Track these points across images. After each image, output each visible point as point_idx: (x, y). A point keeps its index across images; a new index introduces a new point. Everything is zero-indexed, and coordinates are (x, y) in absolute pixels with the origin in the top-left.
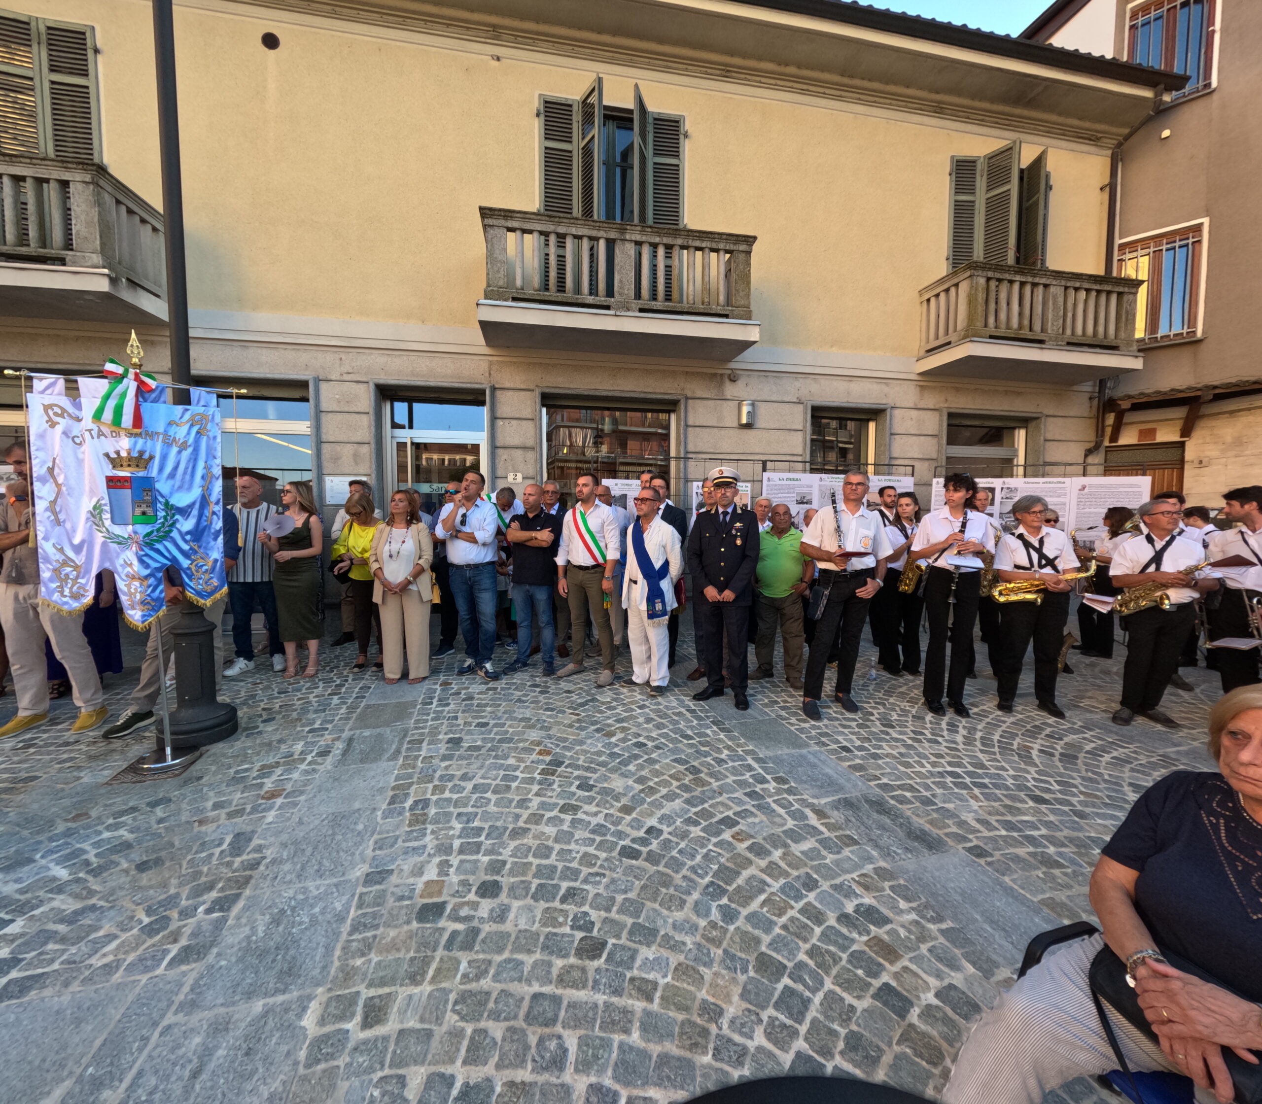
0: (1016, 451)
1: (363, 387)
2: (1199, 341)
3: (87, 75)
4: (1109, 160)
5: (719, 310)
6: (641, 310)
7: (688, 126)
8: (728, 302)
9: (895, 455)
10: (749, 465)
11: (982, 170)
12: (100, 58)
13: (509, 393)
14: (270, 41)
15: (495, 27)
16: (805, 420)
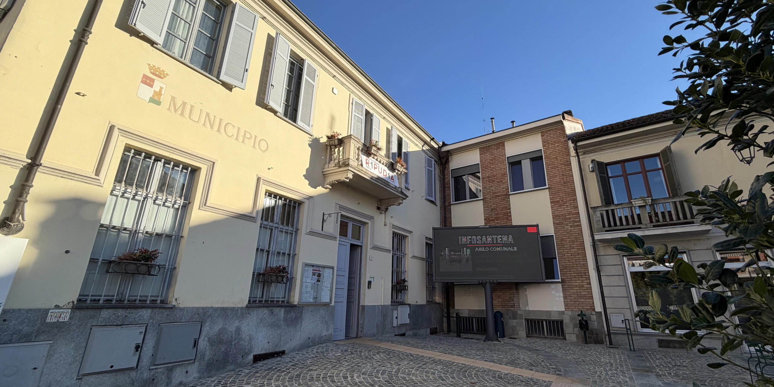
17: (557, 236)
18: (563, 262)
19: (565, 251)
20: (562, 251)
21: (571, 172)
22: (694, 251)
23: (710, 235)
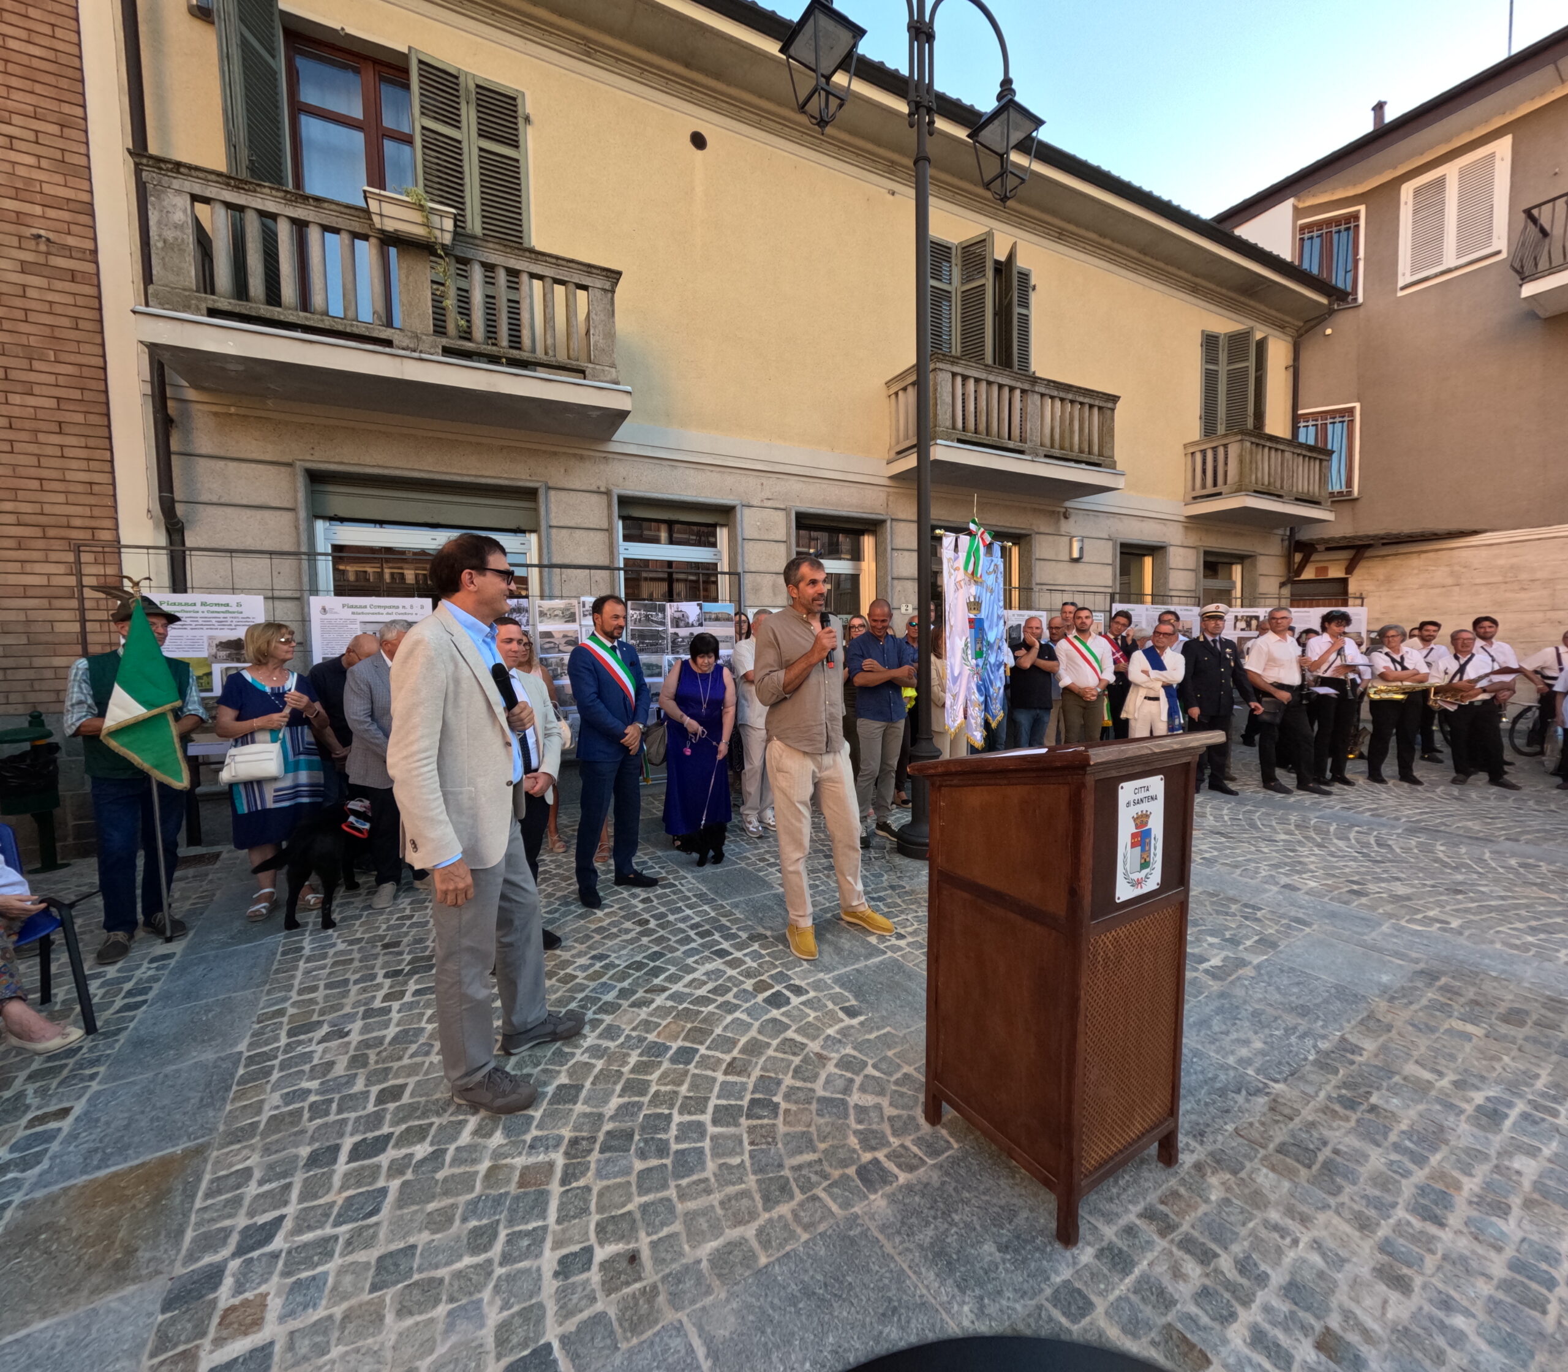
0: (1234, 583)
2: (1356, 500)
3: (517, 147)
4: (1290, 347)
5: (1094, 459)
6: (1046, 456)
7: (1033, 281)
8: (1100, 454)
9: (1171, 587)
11: (1223, 346)
12: (529, 129)
13: (902, 525)
14: (699, 141)
15: (893, 163)
16: (1114, 556)
22: (563, 494)
23: (613, 447)
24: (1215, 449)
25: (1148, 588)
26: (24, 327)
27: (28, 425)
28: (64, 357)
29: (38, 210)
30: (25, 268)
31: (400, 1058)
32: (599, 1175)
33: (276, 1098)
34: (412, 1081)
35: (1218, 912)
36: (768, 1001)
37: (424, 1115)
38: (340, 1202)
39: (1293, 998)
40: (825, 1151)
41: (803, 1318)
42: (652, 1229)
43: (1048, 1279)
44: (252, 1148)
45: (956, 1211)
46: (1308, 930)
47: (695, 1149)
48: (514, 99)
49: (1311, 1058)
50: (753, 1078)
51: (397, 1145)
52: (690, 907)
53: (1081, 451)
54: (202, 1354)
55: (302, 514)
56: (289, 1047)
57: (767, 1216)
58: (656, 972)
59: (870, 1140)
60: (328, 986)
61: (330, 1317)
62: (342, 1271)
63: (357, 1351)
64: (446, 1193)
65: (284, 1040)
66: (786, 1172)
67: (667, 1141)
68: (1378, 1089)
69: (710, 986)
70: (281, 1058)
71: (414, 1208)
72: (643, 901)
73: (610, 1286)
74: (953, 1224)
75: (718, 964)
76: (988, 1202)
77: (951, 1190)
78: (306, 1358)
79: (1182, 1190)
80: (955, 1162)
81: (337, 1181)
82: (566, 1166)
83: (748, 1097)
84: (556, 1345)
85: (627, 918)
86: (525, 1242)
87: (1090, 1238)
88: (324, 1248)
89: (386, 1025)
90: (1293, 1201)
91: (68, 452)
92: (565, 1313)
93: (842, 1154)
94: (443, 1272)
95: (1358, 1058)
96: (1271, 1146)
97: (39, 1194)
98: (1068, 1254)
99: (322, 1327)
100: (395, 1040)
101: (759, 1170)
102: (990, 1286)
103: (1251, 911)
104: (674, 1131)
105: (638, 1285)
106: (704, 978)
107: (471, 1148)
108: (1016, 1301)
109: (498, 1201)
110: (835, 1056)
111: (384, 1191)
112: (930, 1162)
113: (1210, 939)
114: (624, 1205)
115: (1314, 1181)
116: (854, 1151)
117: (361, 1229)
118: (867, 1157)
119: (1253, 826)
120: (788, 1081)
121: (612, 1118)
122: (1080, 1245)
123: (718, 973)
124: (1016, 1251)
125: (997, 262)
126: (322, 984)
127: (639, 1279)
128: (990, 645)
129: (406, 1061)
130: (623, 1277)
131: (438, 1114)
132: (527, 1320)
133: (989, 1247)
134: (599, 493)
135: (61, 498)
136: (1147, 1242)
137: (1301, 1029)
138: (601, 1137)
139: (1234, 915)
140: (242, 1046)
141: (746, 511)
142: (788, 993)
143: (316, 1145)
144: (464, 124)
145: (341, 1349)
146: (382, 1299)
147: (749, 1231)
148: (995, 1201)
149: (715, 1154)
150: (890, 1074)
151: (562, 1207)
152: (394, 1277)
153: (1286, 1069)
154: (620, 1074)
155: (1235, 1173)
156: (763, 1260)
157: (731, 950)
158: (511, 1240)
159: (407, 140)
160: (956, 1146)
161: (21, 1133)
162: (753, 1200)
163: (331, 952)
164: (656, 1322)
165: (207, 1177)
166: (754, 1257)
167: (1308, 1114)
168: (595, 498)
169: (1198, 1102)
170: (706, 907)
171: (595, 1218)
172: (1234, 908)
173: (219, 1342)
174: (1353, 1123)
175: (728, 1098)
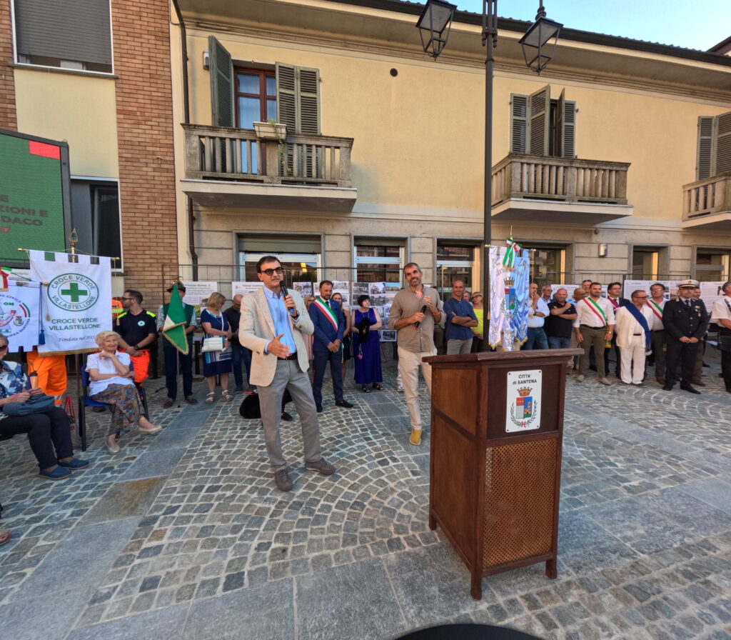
0: (723, 267)
1: (430, 240)
3: (316, 92)
5: (612, 200)
6: (579, 201)
7: (577, 107)
8: (616, 197)
9: (671, 269)
10: (618, 277)
11: (715, 124)
12: (321, 84)
14: (394, 73)
16: (629, 253)
17: (124, 185)
18: (130, 236)
19: (137, 215)
20: (132, 215)
21: (168, 56)
22: (331, 237)
23: (352, 215)
24: (706, 187)
25: (655, 271)
26: (154, 191)
27: (154, 224)
28: (165, 199)
29: (158, 149)
30: (155, 170)
31: (234, 459)
32: (285, 517)
33: (191, 466)
34: (235, 468)
35: (650, 457)
36: (379, 462)
37: (234, 482)
38: (198, 505)
39: (680, 512)
40: (377, 530)
41: (340, 592)
42: (296, 541)
43: (458, 610)
44: (179, 481)
45: (426, 569)
46: (713, 476)
47: (324, 516)
48: (315, 73)
49: (675, 546)
50: (359, 493)
51: (222, 490)
52: (362, 418)
53: (603, 196)
54: (144, 543)
55: (235, 250)
56: (201, 449)
57: (342, 549)
58: (337, 443)
59: (399, 529)
60: (221, 430)
61: (182, 542)
62: (191, 528)
63: (185, 555)
64: (231, 511)
65: (201, 446)
66: (357, 534)
67: (315, 510)
68: (717, 572)
69: (358, 452)
70: (198, 452)
71: (219, 513)
72: (344, 413)
73: (272, 558)
74: (422, 574)
75: (365, 443)
76: (444, 569)
77: (427, 559)
78: (170, 553)
79: (553, 592)
80: (435, 548)
81: (200, 498)
82: (274, 510)
83: (354, 500)
84: (246, 573)
85: (335, 419)
86: (250, 534)
87: (489, 599)
88: (188, 519)
89: (234, 447)
90: (620, 615)
91: (165, 232)
92: (253, 563)
93: (384, 532)
94: (220, 538)
95: (711, 553)
96: (622, 585)
97: (120, 482)
98: (474, 603)
99: (178, 544)
100: (235, 453)
101: (346, 530)
102: (427, 605)
103: (674, 460)
104: (319, 507)
105: (282, 561)
106: (356, 448)
107: (245, 496)
108: (438, 615)
109: (246, 517)
110: (399, 491)
111: (212, 505)
112: (423, 545)
113: (637, 471)
114: (289, 530)
115: (641, 609)
116: (391, 532)
117: (201, 516)
118: (395, 536)
119: (703, 412)
120: (374, 497)
121: (298, 497)
122: (482, 600)
123: (363, 447)
124: (448, 594)
125: (552, 100)
126: (219, 428)
127: (283, 559)
128: (519, 303)
129: (235, 461)
130: (278, 557)
131: (239, 482)
132: (240, 562)
133: (435, 589)
134: (346, 235)
135: (162, 249)
136: (520, 610)
137: (676, 529)
138: (291, 502)
139: (662, 460)
140: (188, 446)
141: (413, 239)
142: (389, 460)
143: (198, 484)
144: (295, 89)
145: (182, 553)
146: (198, 541)
147: (332, 553)
148: (447, 570)
149: (332, 519)
150: (421, 504)
151: (267, 525)
152: (204, 534)
153: (654, 548)
154: (307, 480)
155: (590, 592)
156: (334, 565)
157: (372, 438)
158: (246, 532)
159: (274, 99)
160: (439, 541)
161: (122, 462)
162: (339, 541)
163: (226, 417)
164: (284, 576)
165: (164, 487)
166: (330, 563)
167: (655, 574)
168: (344, 238)
169: (585, 552)
170: (370, 419)
171: (277, 532)
172: (663, 456)
173: (150, 540)
174: (686, 587)
175: (345, 498)
